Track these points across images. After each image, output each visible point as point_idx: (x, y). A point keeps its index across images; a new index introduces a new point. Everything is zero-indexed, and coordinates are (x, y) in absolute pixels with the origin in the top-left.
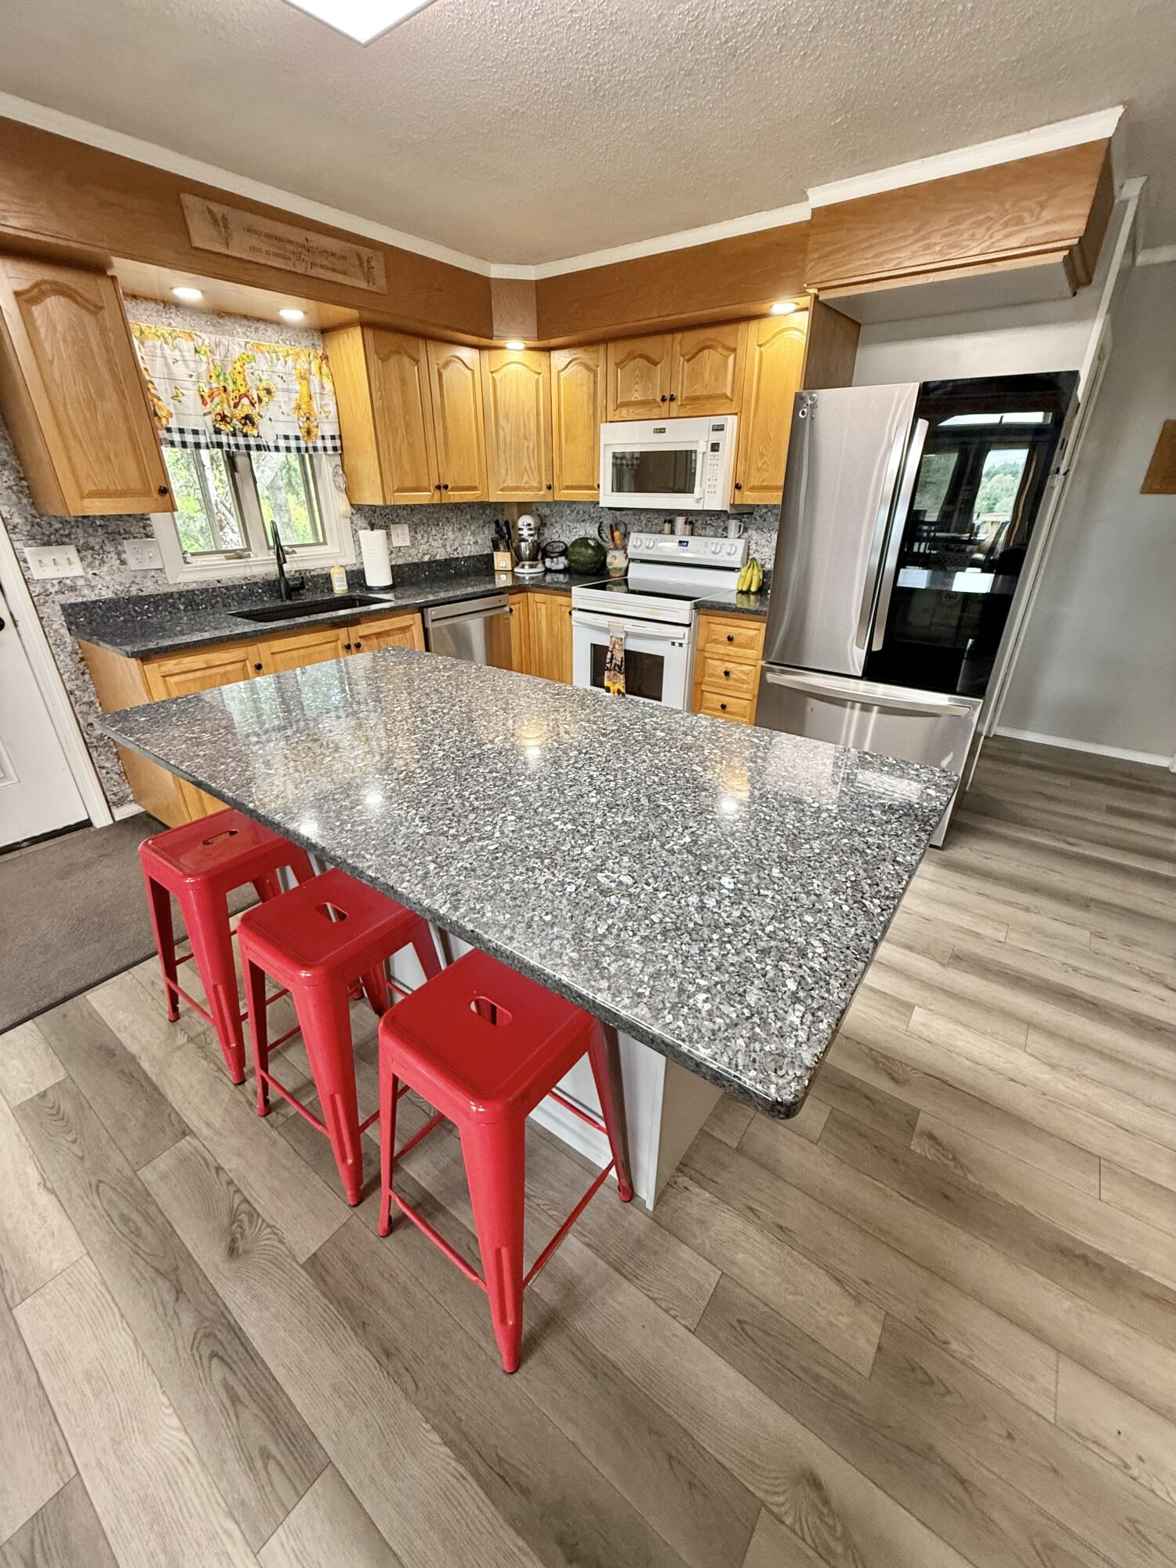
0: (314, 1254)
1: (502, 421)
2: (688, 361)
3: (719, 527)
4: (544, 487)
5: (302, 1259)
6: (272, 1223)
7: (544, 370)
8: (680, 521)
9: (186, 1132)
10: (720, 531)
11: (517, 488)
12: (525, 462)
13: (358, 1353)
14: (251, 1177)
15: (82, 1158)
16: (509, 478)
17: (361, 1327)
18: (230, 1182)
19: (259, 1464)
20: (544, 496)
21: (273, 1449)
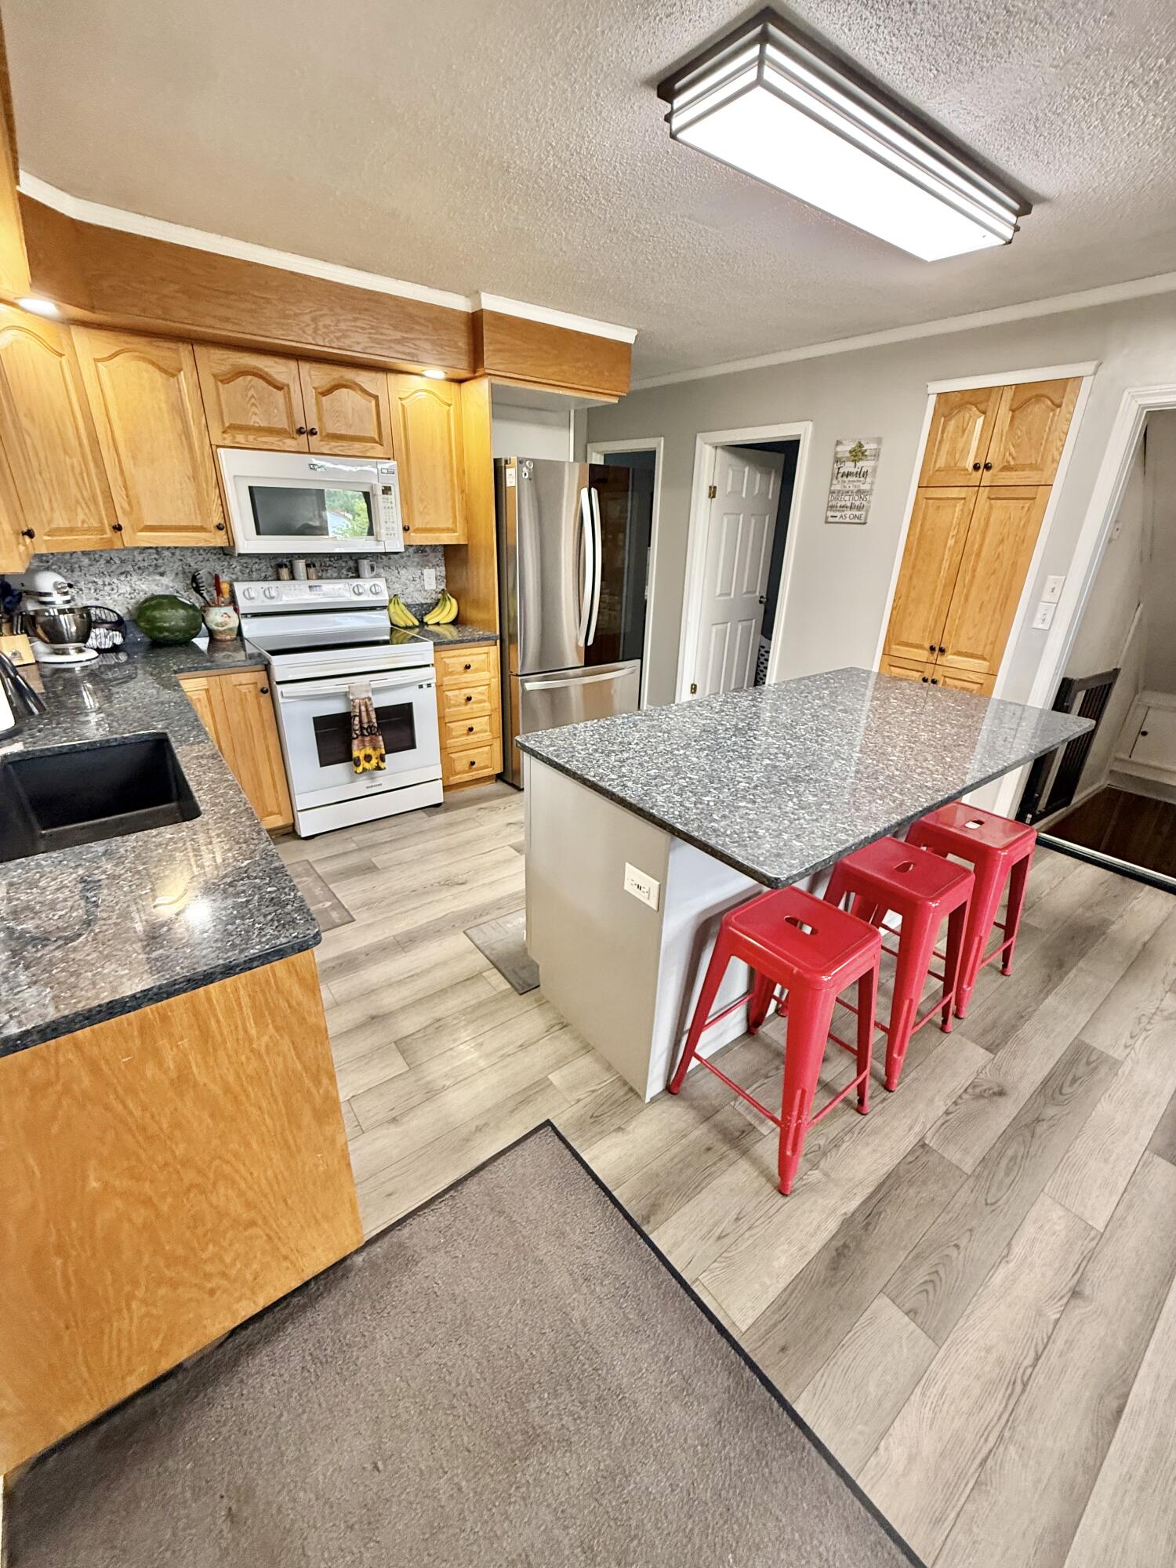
0: (987, 1049)
1: (25, 423)
2: (324, 394)
3: (343, 568)
4: (108, 529)
5: (991, 1056)
6: (975, 1075)
7: (67, 351)
8: (300, 565)
9: (922, 1145)
10: (344, 571)
11: (71, 531)
12: (74, 490)
13: (1027, 1028)
14: (948, 1090)
15: (971, 1230)
16: (57, 514)
17: (1014, 1028)
18: (955, 1103)
19: (1094, 1065)
20: (110, 541)
21: (1084, 1061)
